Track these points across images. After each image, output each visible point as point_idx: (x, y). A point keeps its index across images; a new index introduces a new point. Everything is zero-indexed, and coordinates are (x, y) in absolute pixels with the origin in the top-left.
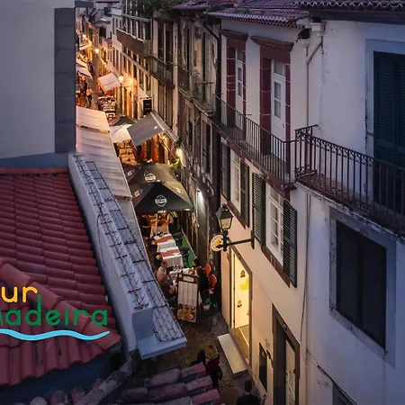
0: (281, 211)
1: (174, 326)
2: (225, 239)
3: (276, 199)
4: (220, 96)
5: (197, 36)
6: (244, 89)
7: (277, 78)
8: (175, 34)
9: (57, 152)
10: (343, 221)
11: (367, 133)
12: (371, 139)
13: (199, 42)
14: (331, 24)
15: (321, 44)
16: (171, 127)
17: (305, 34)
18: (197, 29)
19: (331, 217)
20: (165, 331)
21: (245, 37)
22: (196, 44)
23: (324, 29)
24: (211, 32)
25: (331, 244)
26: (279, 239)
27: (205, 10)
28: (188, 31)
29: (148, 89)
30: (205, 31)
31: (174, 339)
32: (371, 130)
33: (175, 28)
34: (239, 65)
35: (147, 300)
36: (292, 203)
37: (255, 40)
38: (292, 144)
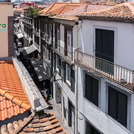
0: (70, 71)
1: (45, 103)
2: (55, 79)
3: (69, 68)
4: (53, 40)
5: (46, 23)
6: (60, 38)
7: (69, 35)
8: (39, 22)
9: (9, 56)
10: (87, 73)
11: (94, 50)
12: (95, 52)
13: (47, 25)
14: (84, 21)
15: (81, 26)
16: (38, 48)
17: (77, 23)
18: (46, 21)
19: (84, 72)
20: (43, 104)
21: (60, 24)
22: (46, 25)
23: (82, 22)
24: (50, 22)
25: (84, 80)
26: (69, 78)
27: (48, 16)
28: (43, 22)
29: (32, 38)
30: (48, 22)
31: (45, 106)
32: (95, 49)
33: (39, 21)
34: (58, 31)
35: (38, 96)
36: (73, 69)
37: (63, 25)
38: (73, 53)
